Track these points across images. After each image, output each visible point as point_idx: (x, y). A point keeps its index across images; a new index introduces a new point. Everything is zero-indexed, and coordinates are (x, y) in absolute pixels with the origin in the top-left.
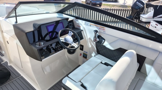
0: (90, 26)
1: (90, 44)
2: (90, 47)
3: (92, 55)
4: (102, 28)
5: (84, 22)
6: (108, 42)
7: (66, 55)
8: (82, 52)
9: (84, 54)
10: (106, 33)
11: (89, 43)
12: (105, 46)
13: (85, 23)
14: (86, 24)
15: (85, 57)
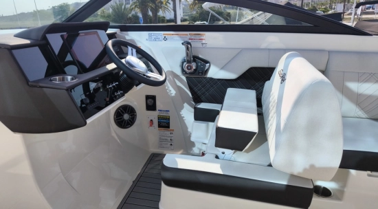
0: (165, 39)
1: (171, 88)
2: (173, 95)
3: (181, 115)
4: (198, 37)
5: (145, 34)
6: (216, 65)
7: (114, 135)
8: (154, 115)
9: (159, 118)
10: (208, 46)
11: (169, 85)
12: (211, 79)
13: (150, 36)
14: (153, 37)
15: (164, 124)
